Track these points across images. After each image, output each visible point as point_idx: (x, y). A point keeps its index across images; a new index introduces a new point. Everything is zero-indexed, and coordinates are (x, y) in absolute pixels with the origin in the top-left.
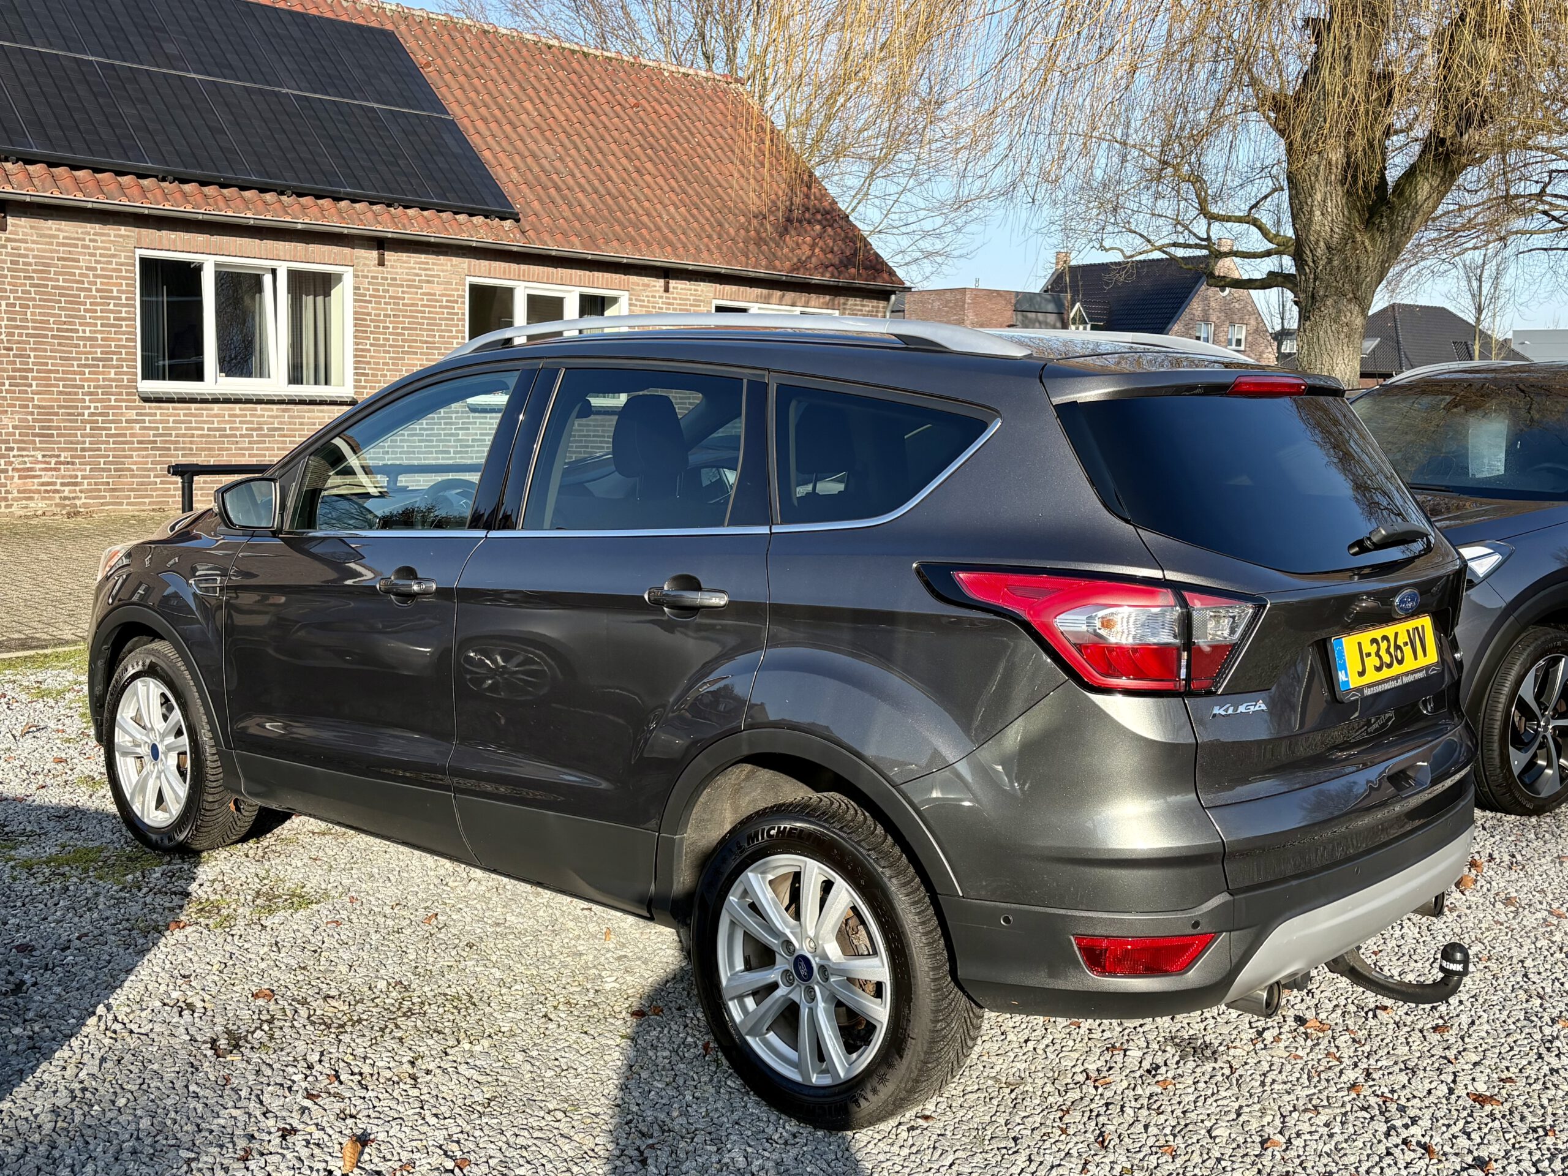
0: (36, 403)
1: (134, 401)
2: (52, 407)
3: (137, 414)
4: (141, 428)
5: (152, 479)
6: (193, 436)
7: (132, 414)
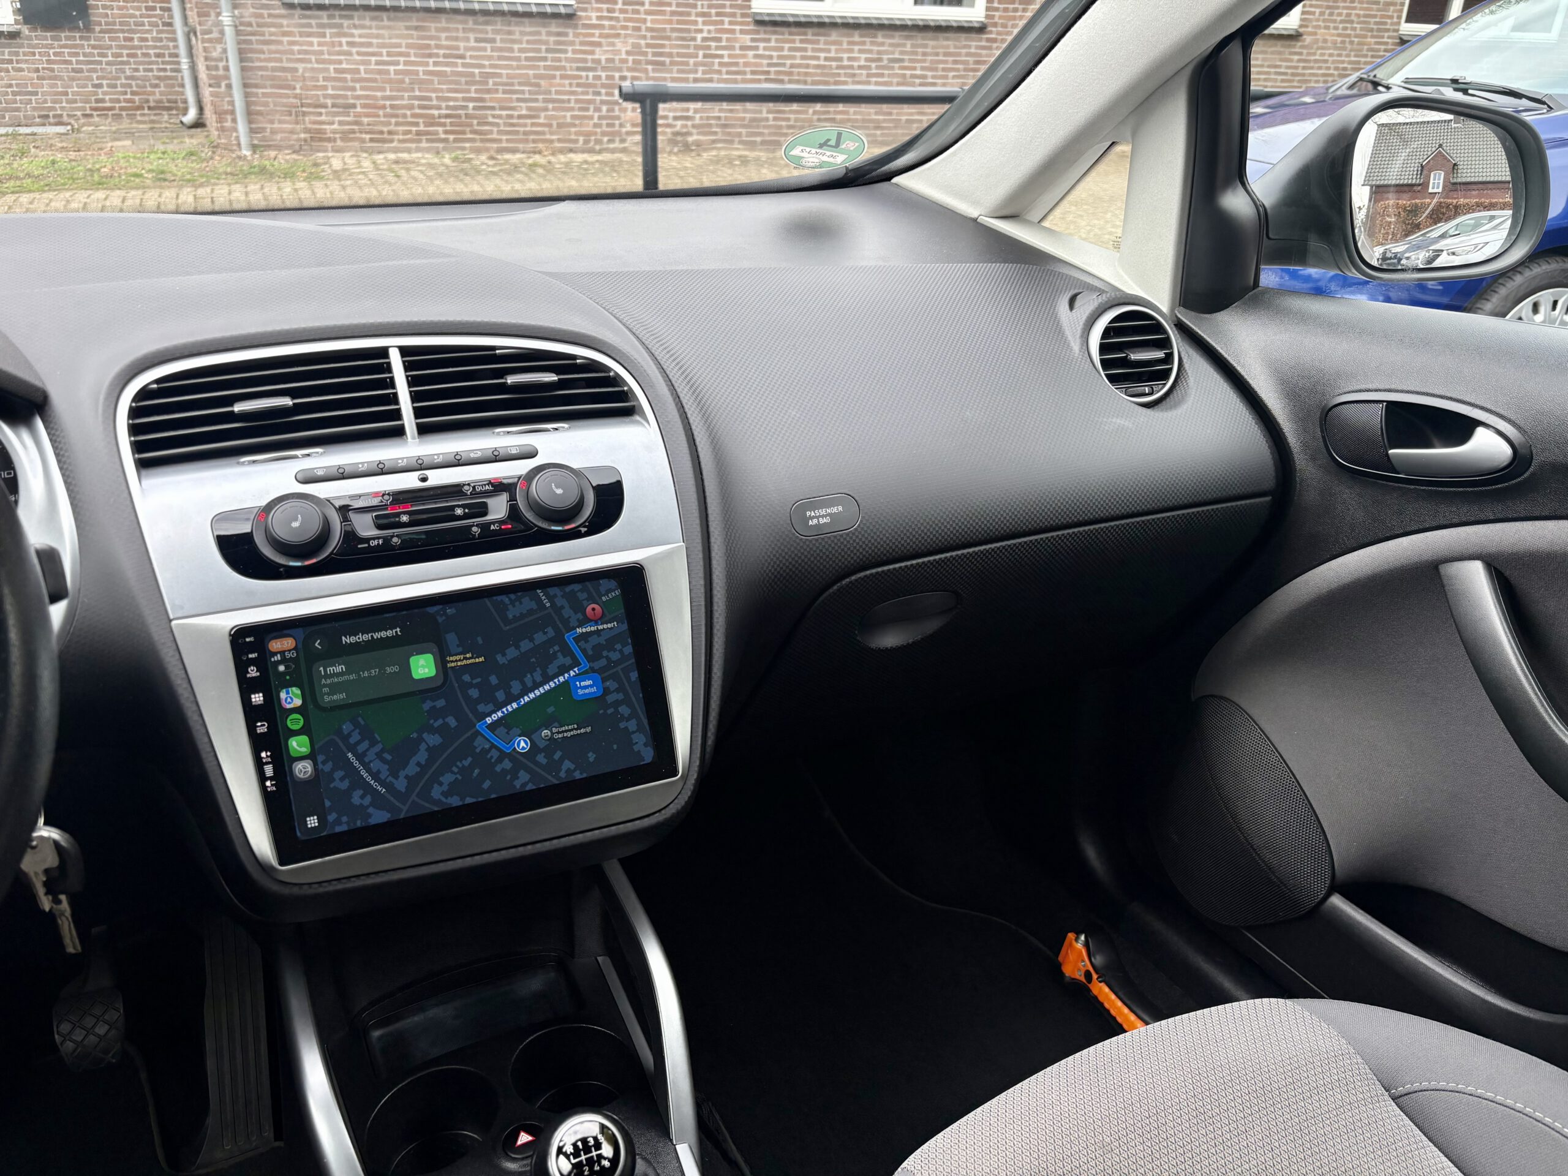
0: (649, 25)
1: (748, 24)
2: (664, 30)
3: (753, 40)
4: (756, 56)
5: (765, 115)
6: (807, 66)
7: (746, 39)
